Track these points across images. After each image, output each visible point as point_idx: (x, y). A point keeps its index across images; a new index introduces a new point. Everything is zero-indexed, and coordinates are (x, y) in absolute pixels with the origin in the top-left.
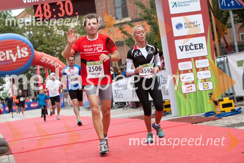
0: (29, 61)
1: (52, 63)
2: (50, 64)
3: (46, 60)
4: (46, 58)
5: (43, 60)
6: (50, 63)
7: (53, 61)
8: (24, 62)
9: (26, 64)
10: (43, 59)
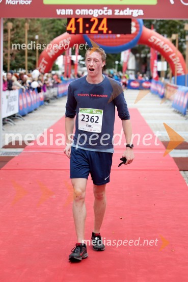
0: (135, 39)
1: (161, 44)
2: (159, 46)
3: (155, 40)
4: (155, 38)
5: (152, 40)
6: (159, 44)
7: (162, 43)
8: (129, 38)
9: (131, 41)
10: (152, 38)
